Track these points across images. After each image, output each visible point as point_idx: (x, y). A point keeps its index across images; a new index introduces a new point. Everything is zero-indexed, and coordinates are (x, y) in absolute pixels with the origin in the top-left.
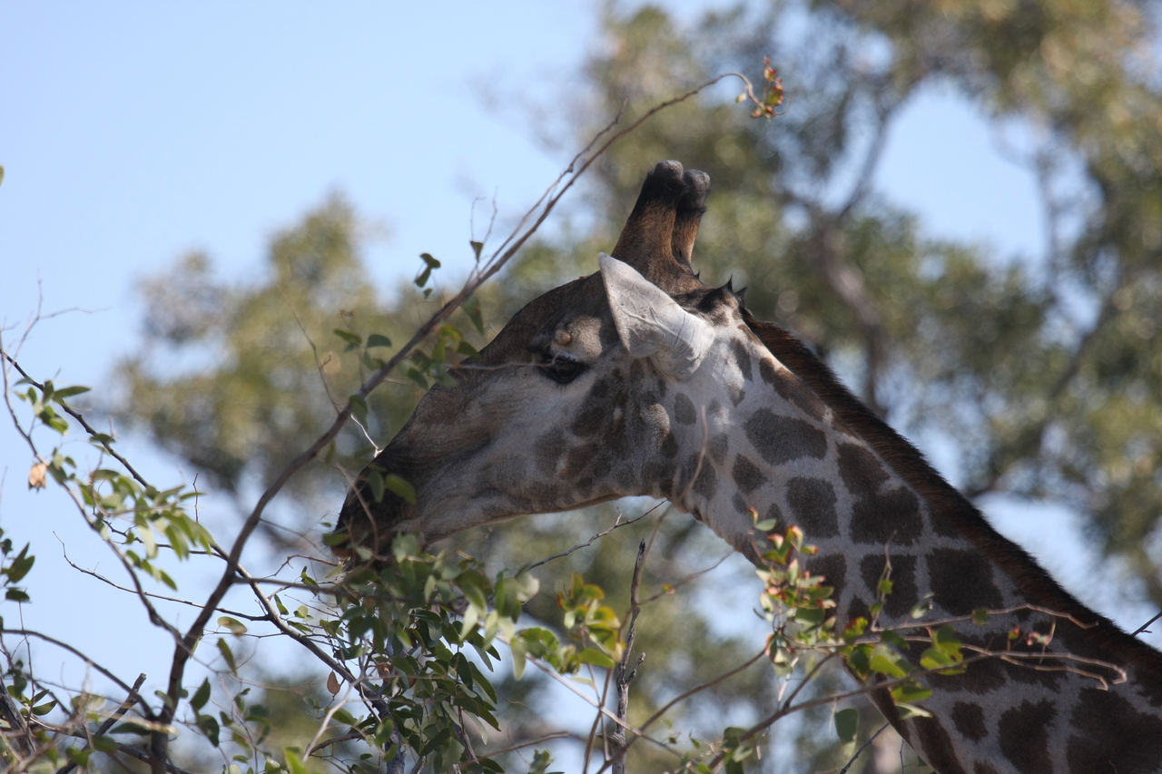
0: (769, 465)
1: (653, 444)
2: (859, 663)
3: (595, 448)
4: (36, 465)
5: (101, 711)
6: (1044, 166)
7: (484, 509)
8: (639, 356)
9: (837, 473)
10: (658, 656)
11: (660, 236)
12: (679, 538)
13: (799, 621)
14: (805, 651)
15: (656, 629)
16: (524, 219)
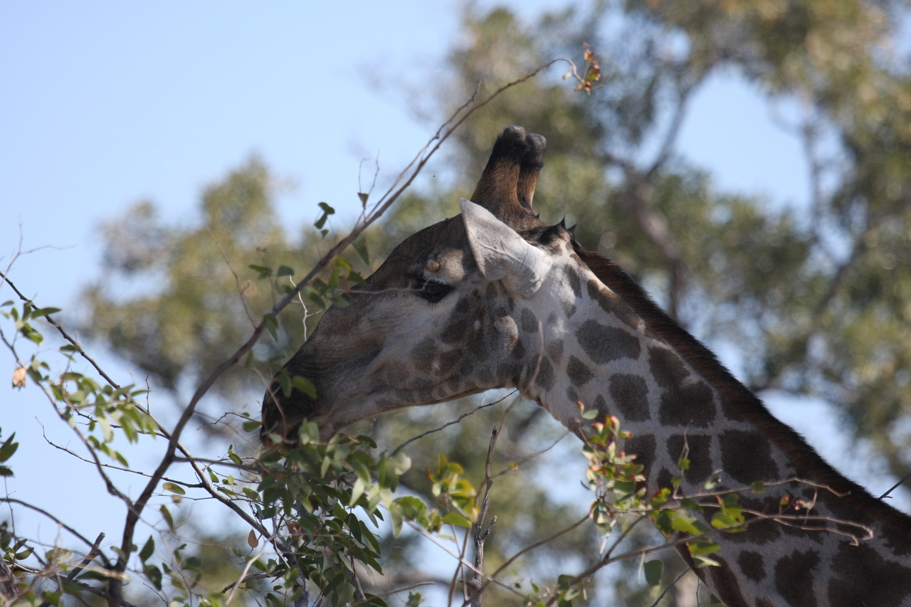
0: (596, 364)
1: (505, 349)
2: (664, 524)
3: (460, 352)
4: (18, 369)
5: (70, 562)
6: (809, 133)
7: (377, 403)
8: (492, 279)
9: (648, 370)
10: (506, 519)
11: (508, 185)
12: (524, 425)
13: (617, 491)
14: (621, 515)
15: (506, 497)
16: (401, 176)
